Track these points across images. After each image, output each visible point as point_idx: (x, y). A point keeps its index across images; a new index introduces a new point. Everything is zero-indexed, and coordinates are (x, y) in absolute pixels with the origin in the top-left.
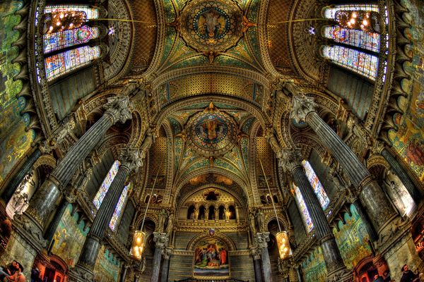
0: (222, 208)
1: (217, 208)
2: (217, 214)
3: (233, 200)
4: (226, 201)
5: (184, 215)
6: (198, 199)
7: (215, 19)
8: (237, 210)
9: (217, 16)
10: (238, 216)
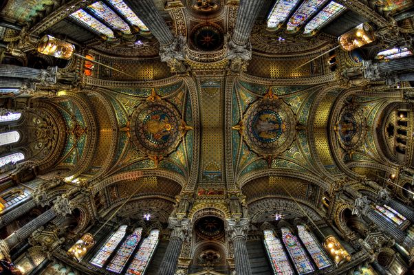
0: (400, 123)
1: (399, 127)
2: (403, 128)
3: (394, 112)
4: (395, 118)
5: (402, 157)
6: (392, 143)
7: (262, 123)
8: (401, 110)
9: (260, 121)
10: (405, 110)
